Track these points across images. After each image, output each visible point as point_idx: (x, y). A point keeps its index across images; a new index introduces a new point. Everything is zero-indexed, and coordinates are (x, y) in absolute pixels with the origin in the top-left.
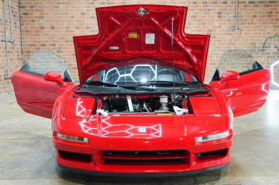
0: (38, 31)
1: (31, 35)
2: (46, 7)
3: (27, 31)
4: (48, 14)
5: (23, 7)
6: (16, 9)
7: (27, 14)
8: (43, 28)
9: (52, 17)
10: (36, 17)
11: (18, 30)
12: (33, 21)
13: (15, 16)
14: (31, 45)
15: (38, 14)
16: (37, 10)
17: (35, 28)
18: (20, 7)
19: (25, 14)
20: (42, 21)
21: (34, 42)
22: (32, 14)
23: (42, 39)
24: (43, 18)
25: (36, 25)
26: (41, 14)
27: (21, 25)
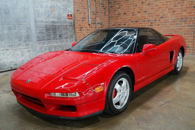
0: (117, 17)
1: (114, 19)
2: (122, 1)
3: (112, 17)
4: (122, 5)
5: (110, 3)
6: (106, 5)
7: (112, 7)
8: (120, 14)
9: (125, 7)
10: (117, 8)
11: (107, 17)
12: (115, 11)
13: (105, 9)
14: (114, 25)
15: (117, 6)
16: (117, 4)
17: (116, 15)
18: (109, 3)
20: (120, 10)
21: (115, 23)
22: (115, 6)
23: (119, 21)
24: (120, 8)
25: (117, 13)
26: (119, 6)
27: (109, 13)
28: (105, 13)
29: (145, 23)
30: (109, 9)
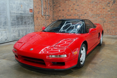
0: (58, 12)
1: (56, 13)
2: (61, 2)
3: (55, 12)
4: (62, 5)
5: (54, 3)
6: (52, 4)
7: (55, 5)
8: (60, 10)
9: (63, 6)
10: (58, 7)
11: (52, 12)
12: (57, 8)
13: (51, 6)
14: (56, 17)
15: (59, 5)
16: (58, 4)
17: (57, 10)
18: (53, 3)
20: (60, 8)
21: (57, 15)
22: (57, 5)
23: (60, 15)
24: (60, 6)
25: (58, 9)
26: (60, 5)
27: (53, 9)
28: (51, 9)
29: (75, 16)
30: (53, 7)
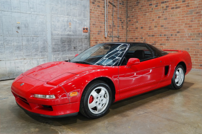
0: (135, 30)
1: (132, 33)
2: (140, 16)
3: (130, 31)
4: (140, 19)
5: (129, 17)
6: (124, 19)
8: (137, 28)
9: (142, 21)
10: (134, 22)
11: (124, 31)
12: (133, 24)
14: (131, 39)
15: (135, 20)
16: (135, 18)
17: (133, 28)
18: (127, 17)
19: (129, 21)
20: (137, 24)
21: (133, 36)
22: (132, 20)
23: (136, 35)
24: (137, 22)
26: (137, 20)
27: (127, 27)
28: (123, 27)
29: (161, 38)
30: (127, 23)
